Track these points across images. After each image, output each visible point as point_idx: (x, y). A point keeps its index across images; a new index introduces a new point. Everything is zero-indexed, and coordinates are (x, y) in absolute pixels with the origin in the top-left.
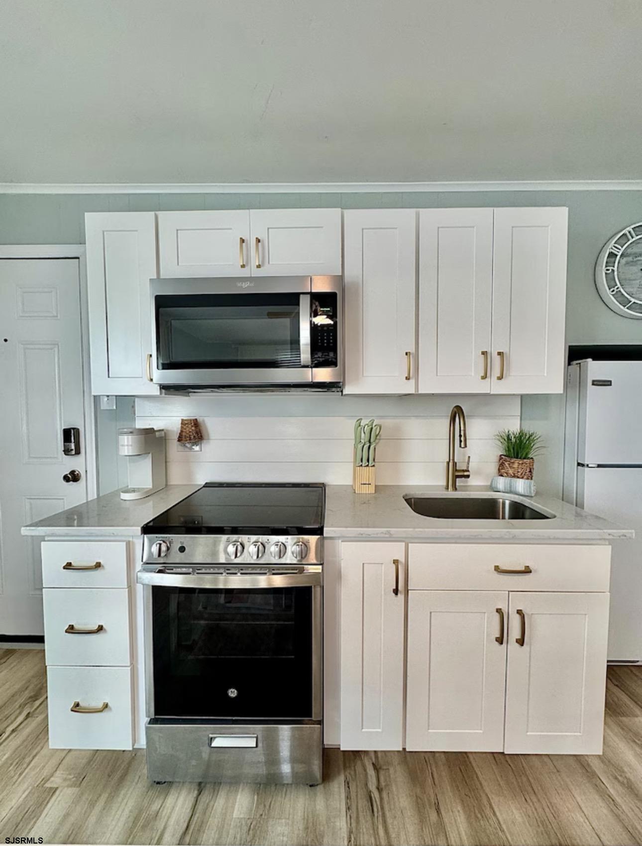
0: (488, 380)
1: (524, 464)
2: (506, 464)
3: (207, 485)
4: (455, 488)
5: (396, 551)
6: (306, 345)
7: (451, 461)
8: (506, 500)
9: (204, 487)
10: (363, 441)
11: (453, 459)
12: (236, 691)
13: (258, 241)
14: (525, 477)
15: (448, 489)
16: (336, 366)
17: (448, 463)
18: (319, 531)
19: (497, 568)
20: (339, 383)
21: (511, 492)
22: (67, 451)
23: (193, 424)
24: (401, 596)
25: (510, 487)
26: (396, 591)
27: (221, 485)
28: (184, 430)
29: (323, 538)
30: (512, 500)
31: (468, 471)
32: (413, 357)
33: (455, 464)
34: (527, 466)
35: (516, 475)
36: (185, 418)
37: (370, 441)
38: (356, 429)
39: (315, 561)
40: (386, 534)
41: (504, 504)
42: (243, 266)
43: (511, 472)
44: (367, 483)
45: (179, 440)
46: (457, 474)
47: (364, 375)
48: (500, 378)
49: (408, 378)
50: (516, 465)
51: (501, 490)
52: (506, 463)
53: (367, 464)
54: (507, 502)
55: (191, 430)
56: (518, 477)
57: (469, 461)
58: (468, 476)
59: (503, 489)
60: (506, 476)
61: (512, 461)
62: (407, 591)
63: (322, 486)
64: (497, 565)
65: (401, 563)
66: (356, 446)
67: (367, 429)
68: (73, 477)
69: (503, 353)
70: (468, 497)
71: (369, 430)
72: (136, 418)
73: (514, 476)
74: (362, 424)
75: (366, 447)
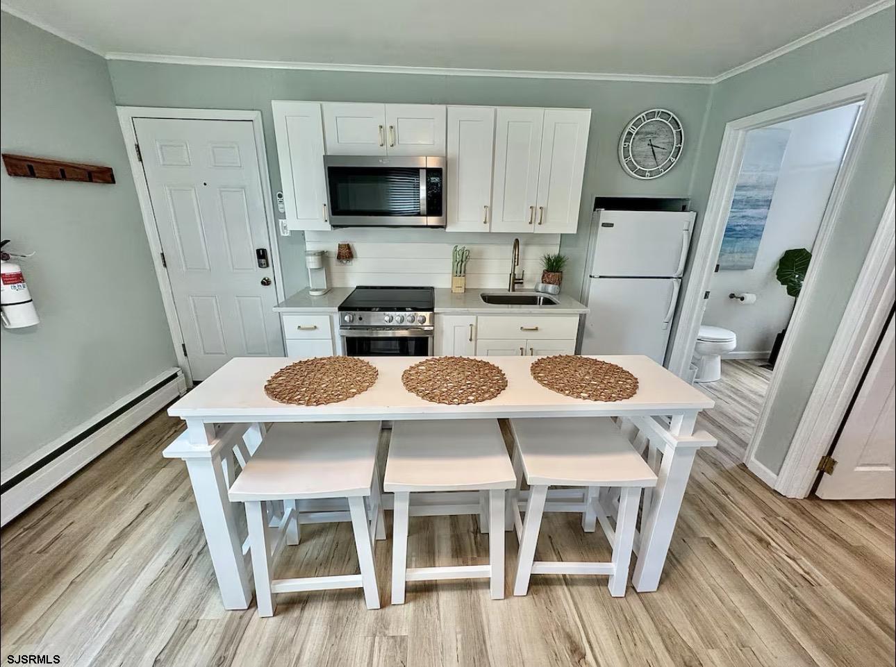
0: (533, 224)
4: (514, 290)
5: (471, 319)
6: (424, 199)
8: (542, 296)
9: (357, 289)
10: (458, 261)
11: (514, 272)
13: (392, 127)
14: (555, 283)
15: (510, 291)
16: (442, 215)
17: (511, 274)
18: (431, 309)
19: (522, 328)
20: (443, 225)
21: (545, 292)
22: (260, 265)
23: (346, 247)
24: (473, 342)
25: (546, 289)
26: (471, 340)
28: (341, 252)
29: (434, 313)
30: (546, 296)
31: (522, 279)
32: (489, 209)
33: (514, 274)
34: (558, 277)
35: (550, 282)
36: (341, 243)
37: (462, 260)
38: (454, 253)
39: (429, 324)
40: (466, 311)
41: (540, 299)
42: (382, 145)
43: (548, 281)
44: (460, 286)
45: (338, 258)
46: (516, 281)
47: (459, 220)
48: (540, 224)
49: (485, 223)
50: (551, 276)
51: (541, 291)
52: (546, 275)
53: (460, 275)
54: (542, 298)
55: (345, 252)
57: (524, 273)
58: (523, 283)
59: (542, 289)
60: (544, 283)
61: (550, 273)
62: (476, 340)
63: (432, 288)
64: (523, 326)
65: (474, 326)
66: (453, 264)
67: (461, 253)
68: (266, 282)
69: (541, 207)
74: (458, 250)
75: (459, 264)
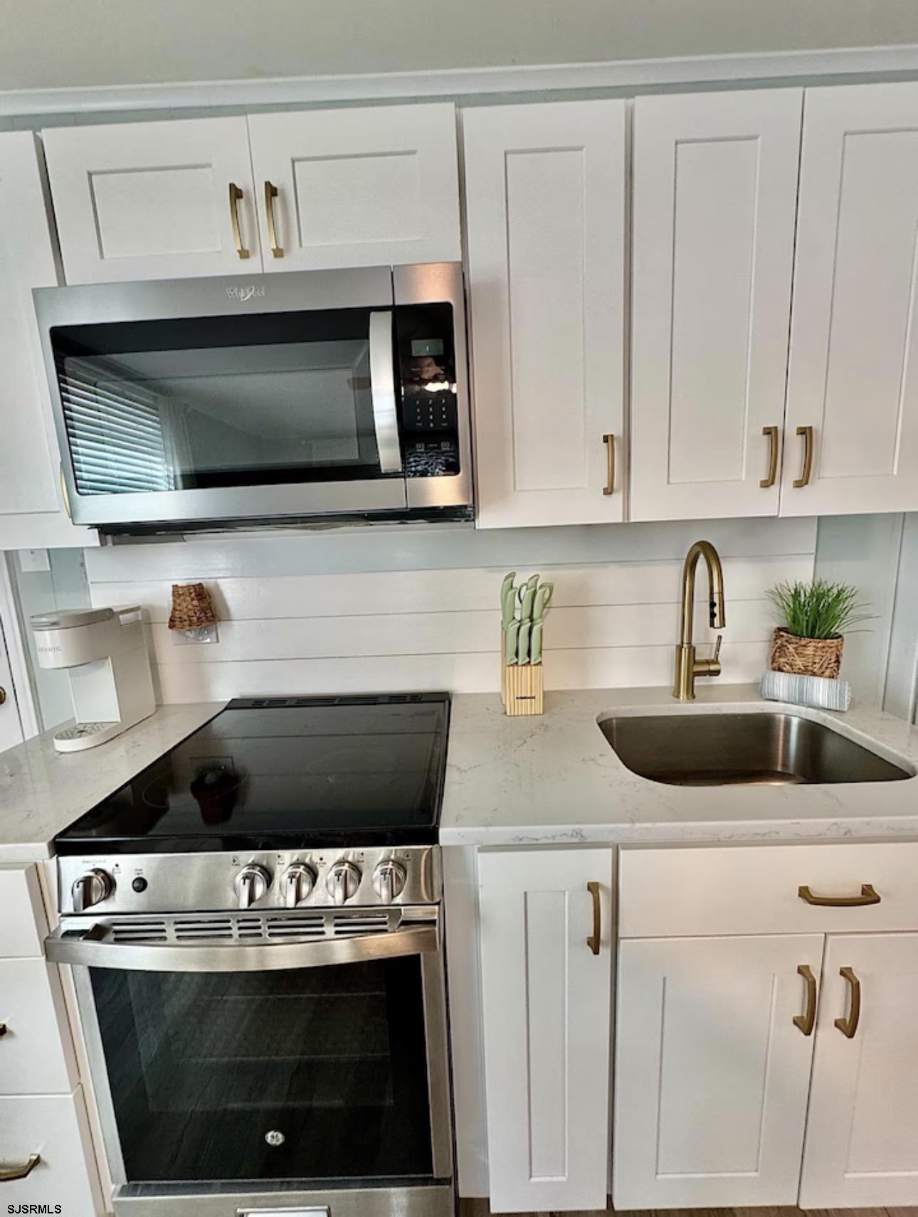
0: (774, 488)
1: (826, 649)
2: (791, 647)
3: (234, 705)
4: (691, 694)
5: (594, 865)
7: (685, 646)
8: (792, 716)
9: (226, 709)
10: (518, 618)
11: (689, 643)
12: (280, 1136)
13: (272, 191)
14: (828, 673)
15: (678, 697)
16: (456, 471)
17: (680, 648)
19: (804, 893)
20: (465, 507)
21: (800, 702)
23: (193, 595)
24: (605, 952)
25: (801, 693)
26: (595, 943)
27: (258, 704)
28: (178, 608)
30: (805, 717)
31: (718, 663)
32: (619, 445)
33: (692, 650)
34: (832, 652)
35: (810, 668)
36: (180, 584)
37: (531, 619)
38: (504, 594)
40: (572, 836)
41: (788, 724)
42: (244, 253)
43: (799, 663)
44: (529, 695)
45: (171, 627)
46: (696, 668)
47: (517, 488)
48: (799, 484)
49: (608, 492)
50: (810, 651)
51: (781, 698)
52: (789, 646)
53: (528, 660)
55: (190, 607)
56: (814, 674)
57: (719, 644)
58: (717, 673)
60: (788, 672)
61: (803, 642)
62: (617, 942)
64: (803, 885)
65: (604, 888)
66: (504, 626)
67: (526, 594)
69: (810, 428)
70: (718, 712)
71: (530, 596)
72: (91, 586)
73: (805, 671)
74: (516, 584)
75: (524, 629)
